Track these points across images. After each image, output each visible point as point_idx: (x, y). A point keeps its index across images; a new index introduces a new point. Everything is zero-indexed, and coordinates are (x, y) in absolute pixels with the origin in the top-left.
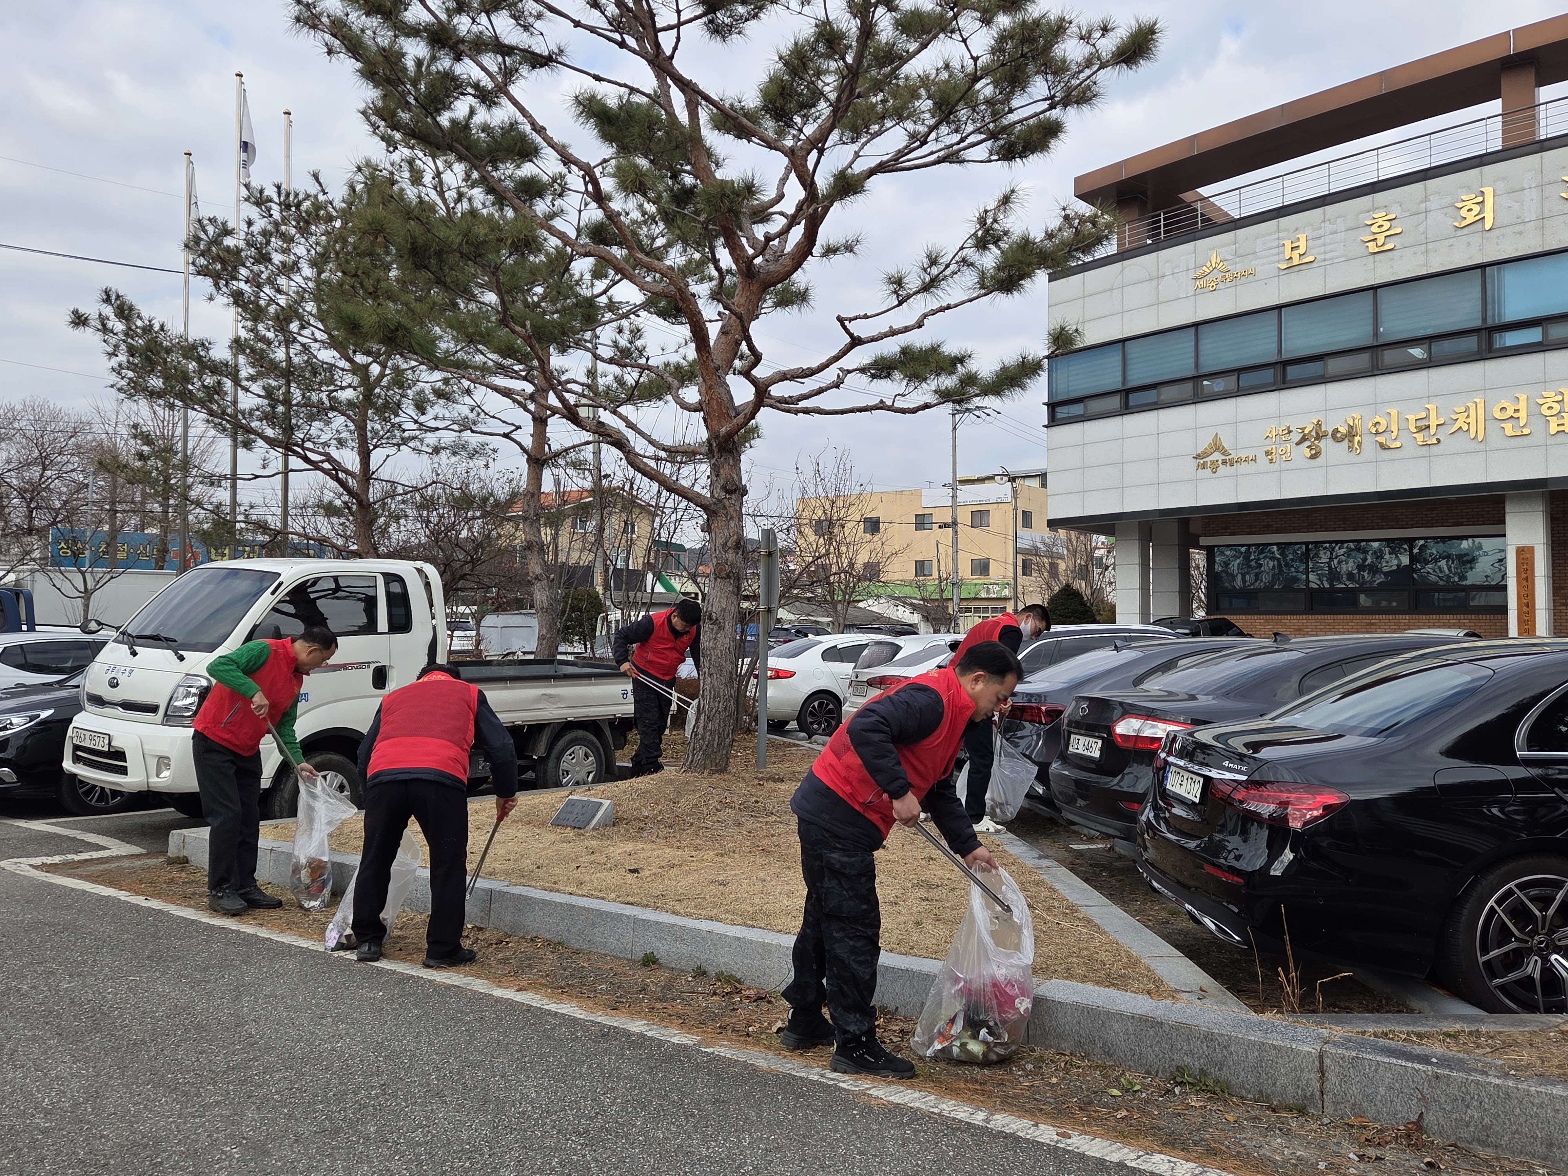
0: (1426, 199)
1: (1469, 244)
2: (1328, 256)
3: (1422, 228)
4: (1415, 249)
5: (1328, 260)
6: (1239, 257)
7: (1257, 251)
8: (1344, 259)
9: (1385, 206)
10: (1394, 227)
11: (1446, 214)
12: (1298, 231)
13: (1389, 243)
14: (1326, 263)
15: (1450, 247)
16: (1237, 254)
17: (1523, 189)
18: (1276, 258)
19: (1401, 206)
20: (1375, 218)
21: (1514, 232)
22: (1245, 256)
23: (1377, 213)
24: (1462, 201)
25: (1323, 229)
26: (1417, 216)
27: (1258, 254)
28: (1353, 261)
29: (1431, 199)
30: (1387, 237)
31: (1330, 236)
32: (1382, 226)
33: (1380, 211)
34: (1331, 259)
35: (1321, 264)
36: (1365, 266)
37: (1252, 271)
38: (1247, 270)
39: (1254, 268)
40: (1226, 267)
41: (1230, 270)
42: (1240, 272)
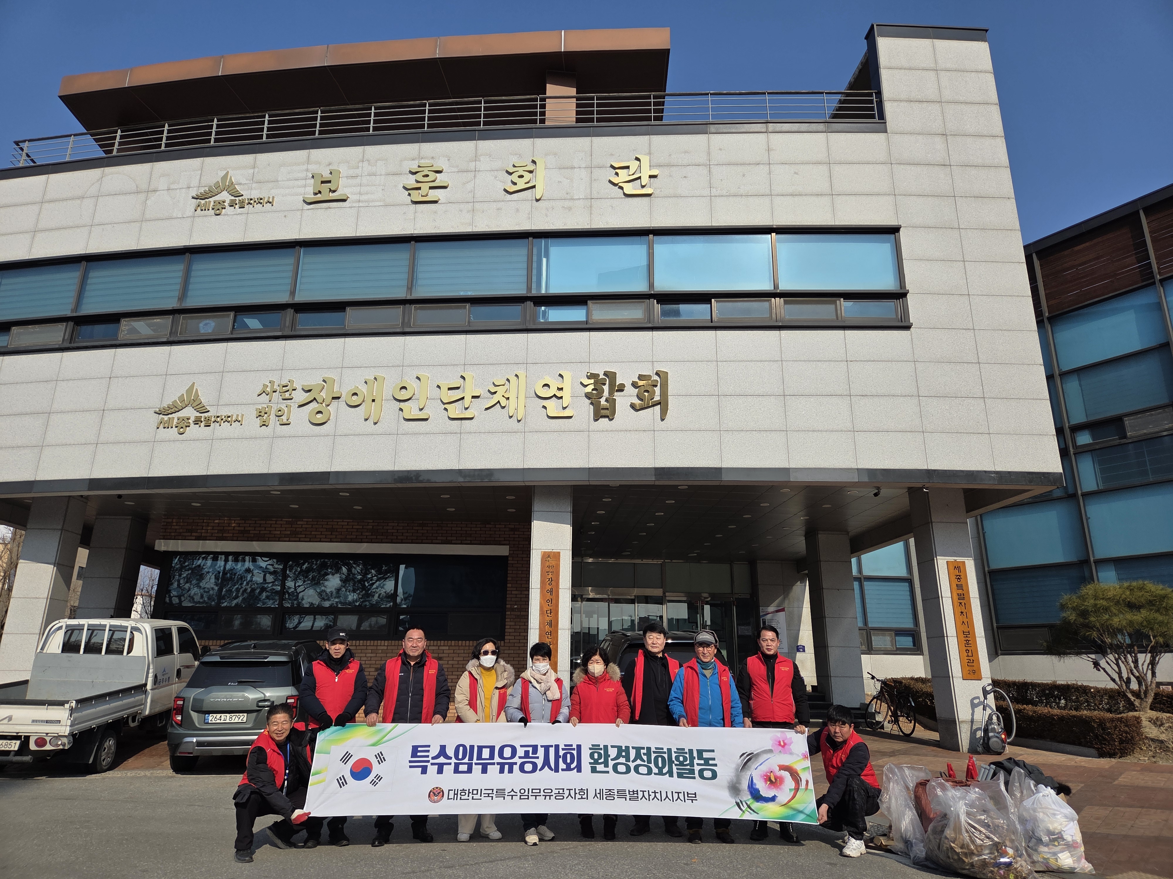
0: (476, 159)
1: (517, 210)
2: (363, 198)
3: (470, 186)
4: (462, 206)
5: (362, 202)
6: (257, 183)
7: (279, 179)
8: (381, 204)
9: (433, 158)
10: (440, 180)
11: (496, 177)
12: (331, 166)
13: (433, 195)
14: (361, 204)
15: (498, 209)
16: (254, 179)
17: (573, 168)
18: (302, 190)
19: (449, 160)
20: (420, 167)
21: (563, 207)
22: (264, 182)
23: (423, 162)
24: (514, 166)
25: (360, 169)
26: (465, 174)
27: (280, 182)
28: (392, 207)
29: (482, 159)
30: (431, 188)
31: (368, 177)
32: (427, 176)
33: (427, 161)
34: (366, 202)
35: (354, 205)
36: (405, 213)
37: (271, 200)
38: (264, 198)
39: (273, 197)
40: (238, 191)
41: (242, 195)
42: (255, 198)
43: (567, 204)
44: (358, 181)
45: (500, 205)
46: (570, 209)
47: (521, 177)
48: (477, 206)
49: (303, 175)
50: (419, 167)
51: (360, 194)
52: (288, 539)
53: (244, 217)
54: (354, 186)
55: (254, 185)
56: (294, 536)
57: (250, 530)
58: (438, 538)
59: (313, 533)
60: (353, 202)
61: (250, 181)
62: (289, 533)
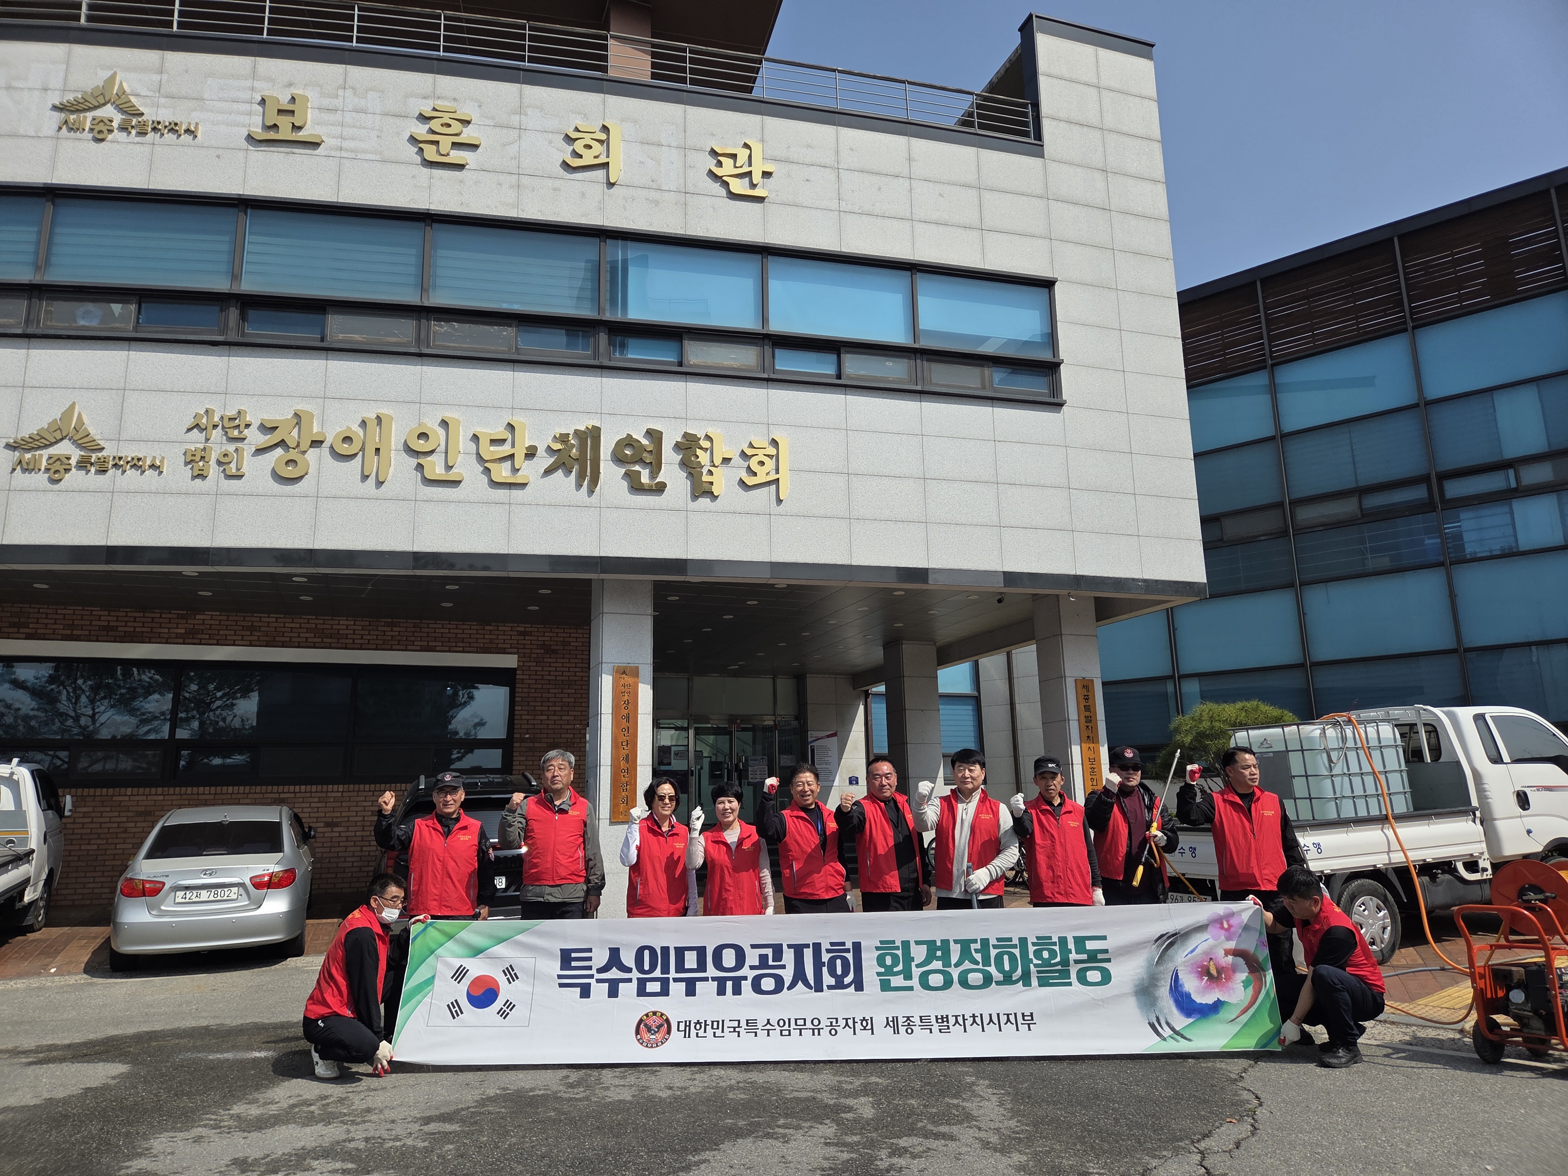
0: (520, 110)
1: (583, 196)
2: (348, 144)
3: (512, 150)
4: (502, 178)
5: (346, 150)
6: (167, 97)
7: (206, 96)
8: (377, 157)
9: (455, 99)
10: (468, 135)
11: (550, 142)
12: (292, 88)
13: (456, 156)
14: (344, 154)
15: (555, 189)
16: (162, 91)
17: (660, 145)
18: (246, 119)
19: (480, 106)
20: (437, 110)
21: (647, 199)
22: (179, 98)
23: (440, 104)
24: (577, 130)
25: (341, 99)
26: (505, 131)
27: (207, 102)
28: (394, 165)
29: (529, 113)
30: (455, 145)
31: (354, 114)
32: (449, 126)
33: (446, 103)
34: (352, 151)
35: (333, 153)
36: (414, 177)
37: (192, 128)
38: (181, 123)
39: (197, 124)
40: (134, 106)
41: (142, 114)
42: (164, 122)
43: (653, 195)
44: (338, 116)
45: (557, 183)
46: (657, 203)
47: (589, 147)
48: (525, 180)
49: (246, 95)
50: (435, 109)
51: (342, 138)
52: (181, 641)
53: (147, 148)
54: (332, 125)
55: (162, 101)
56: (191, 637)
57: (117, 627)
58: (416, 643)
59: (221, 632)
60: (331, 149)
61: (154, 92)
62: (183, 631)
